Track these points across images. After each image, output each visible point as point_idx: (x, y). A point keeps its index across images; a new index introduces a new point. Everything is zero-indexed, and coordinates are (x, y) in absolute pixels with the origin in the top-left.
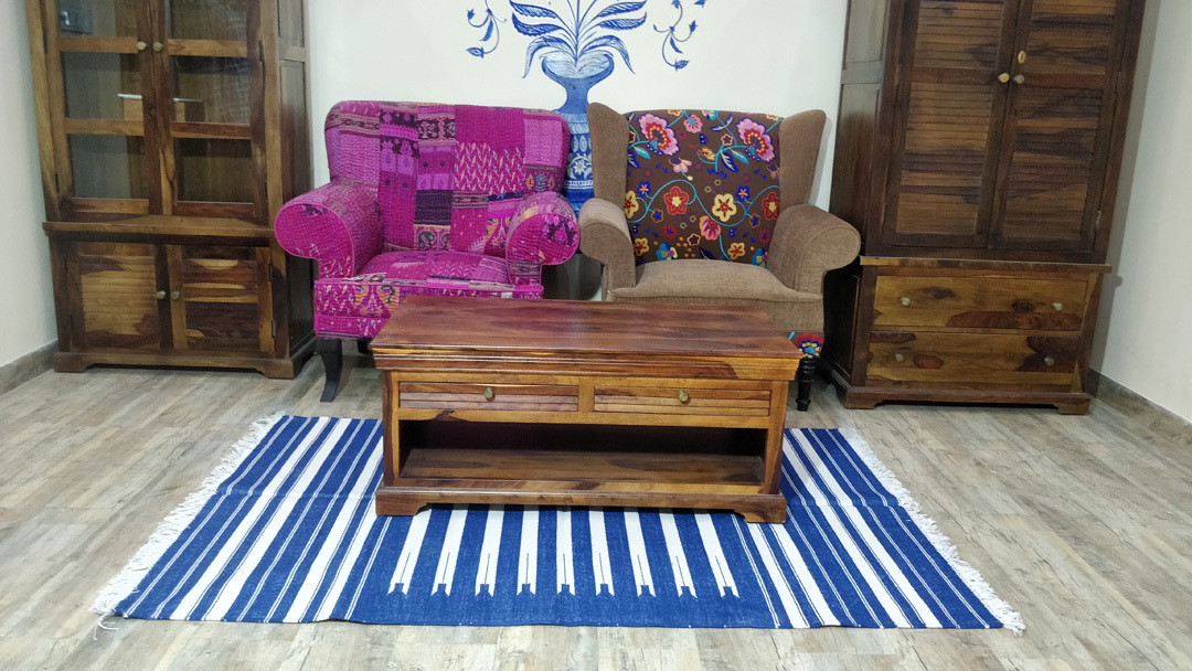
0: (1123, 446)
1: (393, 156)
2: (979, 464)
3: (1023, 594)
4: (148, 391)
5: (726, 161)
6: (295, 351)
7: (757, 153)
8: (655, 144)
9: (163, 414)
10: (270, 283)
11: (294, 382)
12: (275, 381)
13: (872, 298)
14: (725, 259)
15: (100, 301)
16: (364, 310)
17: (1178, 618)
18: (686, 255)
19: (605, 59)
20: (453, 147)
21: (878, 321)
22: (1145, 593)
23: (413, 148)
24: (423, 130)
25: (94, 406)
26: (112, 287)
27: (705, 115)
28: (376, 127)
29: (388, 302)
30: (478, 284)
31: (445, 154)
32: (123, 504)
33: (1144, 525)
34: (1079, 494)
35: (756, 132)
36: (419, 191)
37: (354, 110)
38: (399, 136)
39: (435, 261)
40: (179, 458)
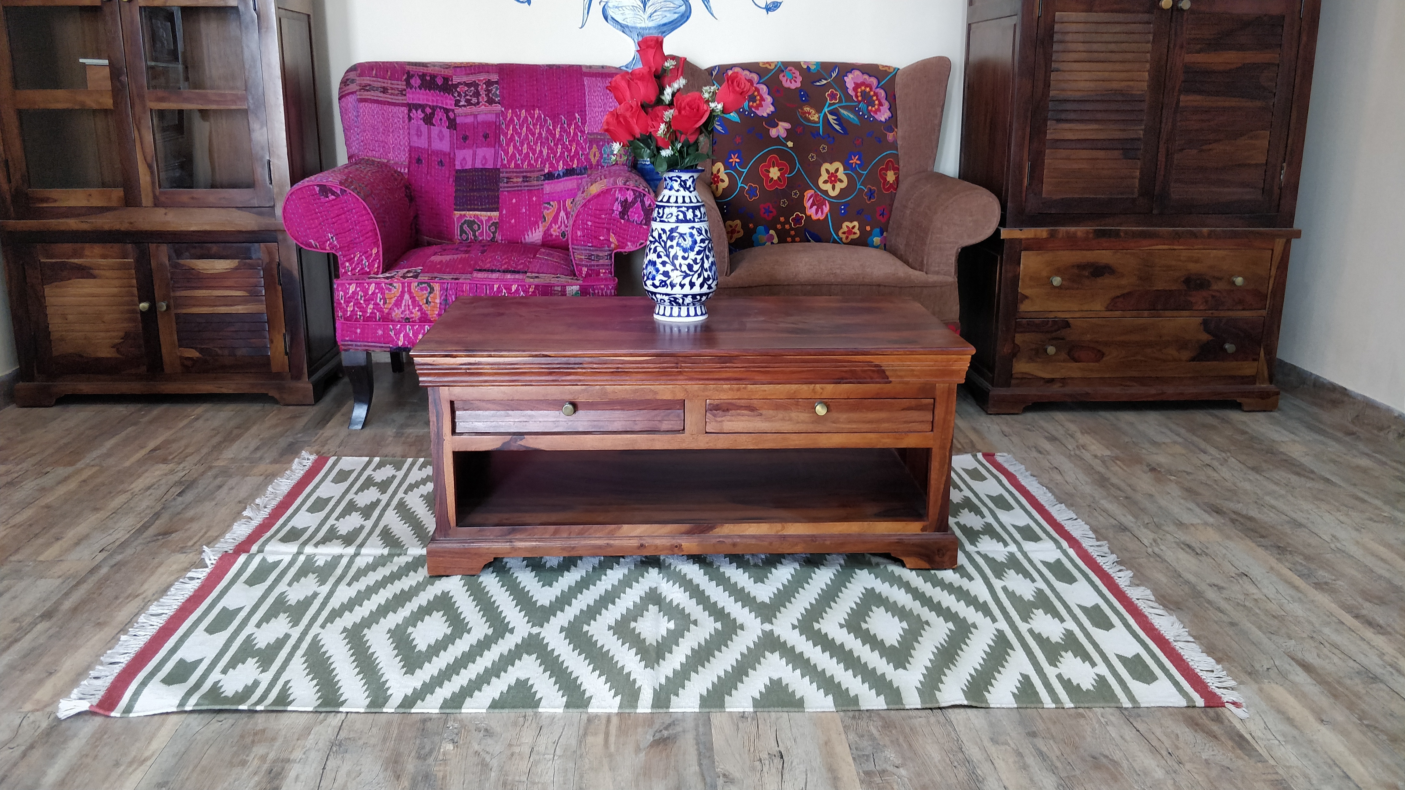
1: (424, 128)
2: (1153, 470)
3: (1222, 611)
4: (135, 424)
5: (832, 121)
6: (316, 370)
7: (869, 112)
9: (153, 450)
10: (280, 289)
11: (316, 408)
12: (291, 407)
13: (1016, 279)
14: (835, 242)
15: (70, 317)
16: (397, 314)
18: (789, 239)
19: (680, 2)
20: (497, 115)
21: (1025, 307)
22: (1367, 605)
23: (448, 117)
24: (459, 95)
25: (67, 444)
26: (83, 299)
27: (805, 67)
28: (402, 93)
29: (427, 303)
30: (537, 277)
31: (488, 124)
32: (104, 554)
33: (1357, 530)
34: (1276, 499)
35: (867, 86)
36: (457, 171)
37: (374, 72)
38: (430, 104)
39: (482, 253)
40: (175, 499)
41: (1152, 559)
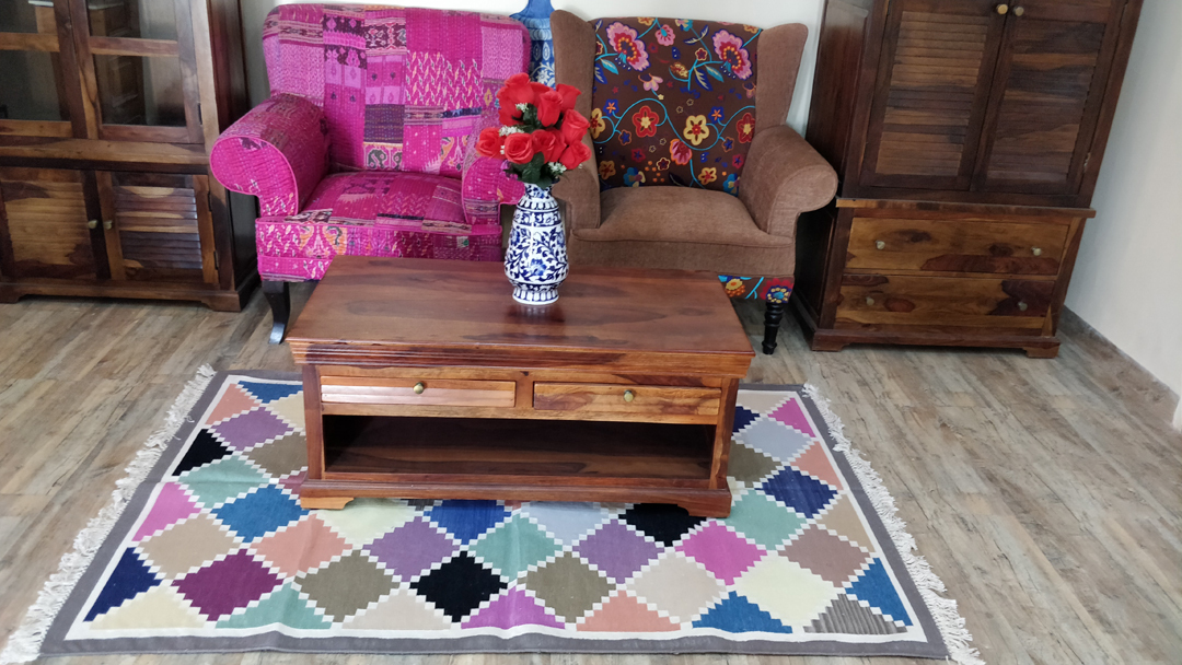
0: (1090, 399)
1: (338, 66)
2: (944, 425)
3: (981, 600)
4: (87, 328)
5: (699, 78)
6: (241, 281)
7: (733, 70)
8: (623, 57)
9: (102, 362)
10: (210, 213)
11: (242, 315)
12: (221, 314)
13: (846, 240)
14: (697, 185)
15: (29, 230)
16: (310, 252)
17: (1132, 630)
18: (655, 180)
20: (404, 57)
21: (851, 264)
22: (1102, 598)
23: (359, 57)
24: (370, 37)
25: (28, 350)
26: (40, 214)
27: (679, 24)
28: (319, 35)
29: (336, 244)
30: (432, 225)
31: (396, 64)
32: (57, 488)
33: (1105, 508)
34: (1042, 465)
35: (732, 46)
36: (367, 106)
37: (294, 14)
38: (344, 45)
39: (385, 193)
40: (118, 424)
41: (930, 535)
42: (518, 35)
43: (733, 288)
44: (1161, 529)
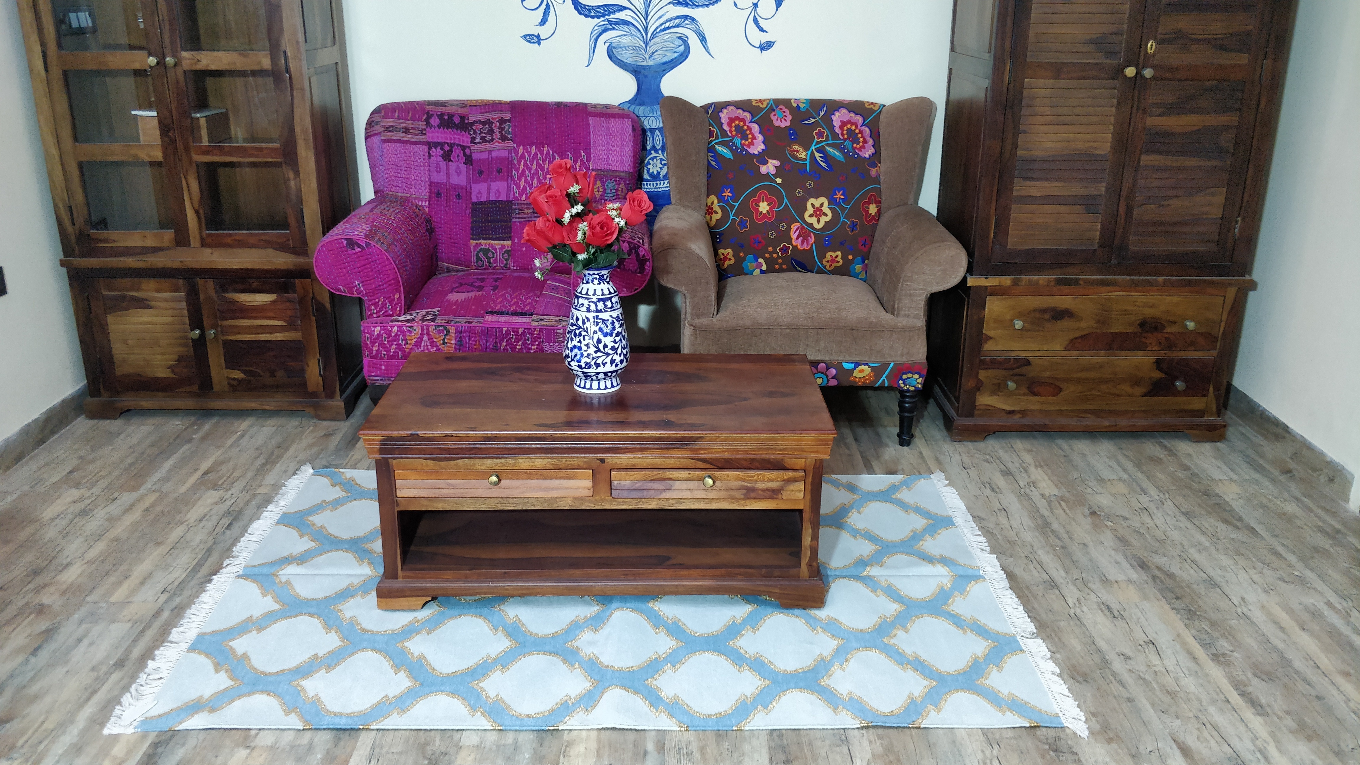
0: (1258, 483)
1: (443, 164)
2: (1093, 513)
3: (1123, 685)
4: (189, 441)
5: (818, 158)
6: (347, 387)
7: (854, 149)
8: (738, 141)
9: (206, 474)
10: (314, 318)
11: (347, 424)
12: (326, 423)
13: (981, 321)
14: (820, 271)
15: (130, 342)
16: (417, 353)
17: (1286, 713)
18: (777, 267)
19: (680, 42)
20: (510, 152)
21: (988, 346)
22: (1255, 681)
23: (464, 154)
24: (475, 132)
25: (132, 464)
26: (141, 326)
27: (795, 105)
28: (422, 132)
29: (443, 344)
30: (542, 320)
31: (501, 159)
32: (166, 596)
33: (1266, 592)
34: (1199, 551)
35: (852, 124)
36: (473, 203)
37: (397, 114)
38: (448, 141)
39: (494, 290)
40: (224, 532)
41: (1072, 623)
42: (628, 124)
43: (861, 375)
44: (1327, 612)
